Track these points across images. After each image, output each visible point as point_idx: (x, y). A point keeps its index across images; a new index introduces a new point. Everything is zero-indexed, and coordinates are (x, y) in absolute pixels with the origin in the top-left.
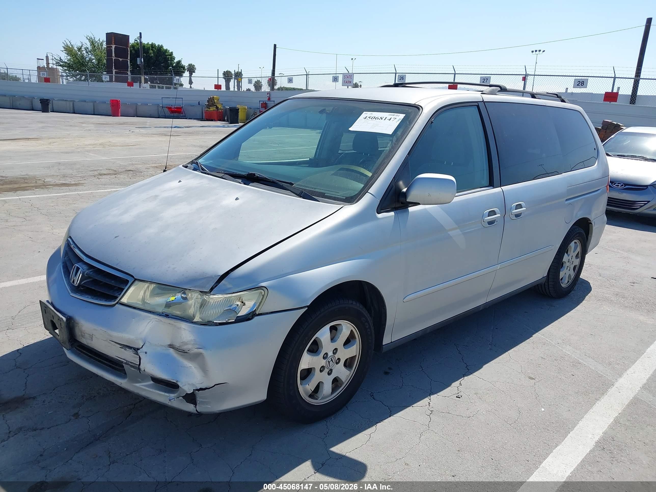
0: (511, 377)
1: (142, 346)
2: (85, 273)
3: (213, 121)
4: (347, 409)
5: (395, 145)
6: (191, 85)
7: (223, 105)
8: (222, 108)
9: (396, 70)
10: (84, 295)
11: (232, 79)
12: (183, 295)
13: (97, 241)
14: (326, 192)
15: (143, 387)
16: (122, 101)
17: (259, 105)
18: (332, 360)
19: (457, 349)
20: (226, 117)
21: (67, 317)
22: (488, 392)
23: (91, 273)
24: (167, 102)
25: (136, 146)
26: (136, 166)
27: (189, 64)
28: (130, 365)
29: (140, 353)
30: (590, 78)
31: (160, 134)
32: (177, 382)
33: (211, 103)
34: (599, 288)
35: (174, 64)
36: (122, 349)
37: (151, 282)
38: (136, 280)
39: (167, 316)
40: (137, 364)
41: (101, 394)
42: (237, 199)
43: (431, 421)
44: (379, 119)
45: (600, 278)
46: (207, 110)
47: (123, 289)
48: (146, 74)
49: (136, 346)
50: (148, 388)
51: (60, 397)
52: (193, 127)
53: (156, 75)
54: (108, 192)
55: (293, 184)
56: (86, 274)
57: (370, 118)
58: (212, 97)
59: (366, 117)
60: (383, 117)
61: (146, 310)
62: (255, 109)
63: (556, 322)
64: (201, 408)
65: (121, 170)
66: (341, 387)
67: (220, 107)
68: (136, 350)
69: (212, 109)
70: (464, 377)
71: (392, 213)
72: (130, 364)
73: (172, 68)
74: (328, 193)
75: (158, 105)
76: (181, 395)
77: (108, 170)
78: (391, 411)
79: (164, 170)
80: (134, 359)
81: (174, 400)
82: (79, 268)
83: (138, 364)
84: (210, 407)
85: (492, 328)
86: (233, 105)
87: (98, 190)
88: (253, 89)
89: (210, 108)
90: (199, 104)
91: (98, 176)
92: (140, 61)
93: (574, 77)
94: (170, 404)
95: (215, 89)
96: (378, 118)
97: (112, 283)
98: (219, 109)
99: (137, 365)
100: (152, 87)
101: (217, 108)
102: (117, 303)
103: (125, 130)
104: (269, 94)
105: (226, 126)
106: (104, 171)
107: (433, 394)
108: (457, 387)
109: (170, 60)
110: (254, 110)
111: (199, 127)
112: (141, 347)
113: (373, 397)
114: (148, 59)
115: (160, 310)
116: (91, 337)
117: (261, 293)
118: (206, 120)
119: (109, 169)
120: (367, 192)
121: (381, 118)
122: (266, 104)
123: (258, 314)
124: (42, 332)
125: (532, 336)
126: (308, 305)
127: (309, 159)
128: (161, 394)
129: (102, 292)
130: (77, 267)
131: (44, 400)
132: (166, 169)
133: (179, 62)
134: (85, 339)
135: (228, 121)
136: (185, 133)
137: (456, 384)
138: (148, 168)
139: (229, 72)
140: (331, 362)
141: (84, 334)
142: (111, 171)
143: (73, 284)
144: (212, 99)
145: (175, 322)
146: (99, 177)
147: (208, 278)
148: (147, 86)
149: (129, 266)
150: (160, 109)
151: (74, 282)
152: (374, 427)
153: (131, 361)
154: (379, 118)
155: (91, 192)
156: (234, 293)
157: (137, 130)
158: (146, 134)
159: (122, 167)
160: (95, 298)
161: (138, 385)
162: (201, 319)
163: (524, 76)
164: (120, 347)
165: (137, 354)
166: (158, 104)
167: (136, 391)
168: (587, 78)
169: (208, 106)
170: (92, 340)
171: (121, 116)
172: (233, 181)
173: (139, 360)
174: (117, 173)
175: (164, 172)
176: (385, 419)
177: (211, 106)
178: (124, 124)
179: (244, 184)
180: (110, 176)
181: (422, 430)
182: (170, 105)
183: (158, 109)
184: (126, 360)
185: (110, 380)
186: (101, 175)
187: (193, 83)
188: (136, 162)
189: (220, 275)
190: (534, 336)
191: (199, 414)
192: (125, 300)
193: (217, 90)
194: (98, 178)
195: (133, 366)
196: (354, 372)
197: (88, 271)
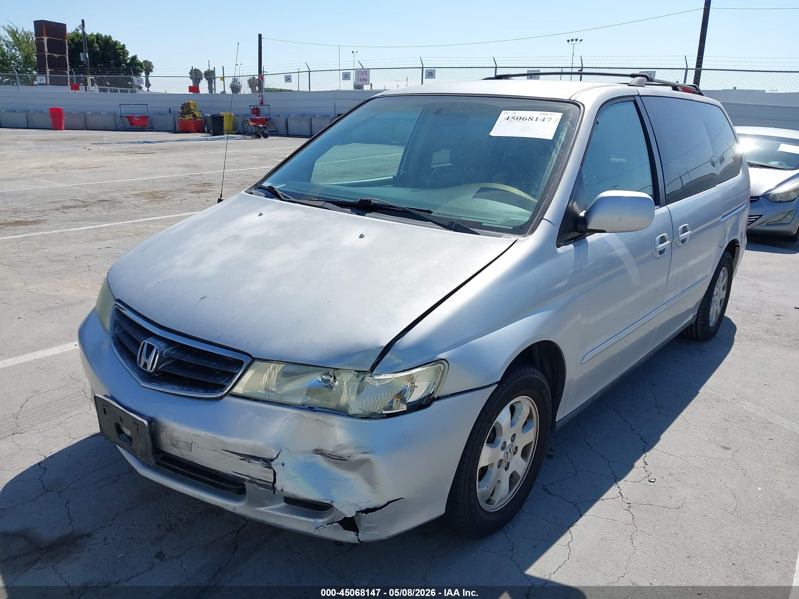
0: (701, 448)
1: (278, 455)
2: (164, 353)
3: (190, 133)
4: (523, 512)
5: (562, 154)
6: (148, 88)
7: (201, 112)
8: (200, 116)
9: (422, 64)
10: (164, 385)
11: (202, 79)
12: (324, 377)
13: (172, 305)
14: (483, 222)
15: (271, 512)
16: (65, 109)
17: (249, 112)
18: (510, 451)
19: (620, 416)
20: (206, 128)
21: (148, 419)
22: (683, 471)
23: (174, 352)
24: (126, 110)
25: (101, 168)
26: (111, 194)
27: (144, 60)
28: (257, 483)
29: (275, 466)
30: (657, 70)
31: (127, 152)
32: (332, 502)
33: (185, 110)
34: (743, 325)
35: (128, 61)
36: (244, 461)
37: (279, 362)
38: (254, 359)
39: (311, 409)
40: (269, 481)
41: (184, 520)
42: (361, 236)
43: (634, 518)
44: (528, 120)
45: (738, 311)
46: (181, 120)
47: (234, 375)
48: (92, 73)
49: (267, 456)
50: (280, 512)
51: (127, 530)
52: (167, 141)
53: (106, 75)
54: (84, 230)
55: (431, 212)
56: (165, 355)
57: (514, 119)
58: (187, 102)
59: (509, 117)
60: (533, 118)
61: (277, 403)
62: (243, 116)
63: (717, 371)
64: (365, 536)
65: (92, 200)
66: (516, 483)
67: (197, 115)
68: (268, 462)
69: (188, 117)
70: (645, 453)
71: (571, 246)
72: (258, 481)
73: (126, 66)
74: (486, 222)
75: (115, 115)
76: (335, 519)
77: (72, 201)
78: (579, 509)
79: (219, 199)
80: (265, 474)
81: (322, 527)
82: (153, 347)
83: (272, 481)
84: (377, 533)
85: (648, 385)
86: (215, 112)
87: (69, 228)
88: (229, 91)
89: (185, 116)
90: (170, 112)
91: (63, 209)
92: (84, 56)
93: (639, 70)
94: (316, 533)
95: (190, 92)
96: (526, 119)
97: (213, 365)
98: (197, 117)
99: (271, 483)
100: (101, 90)
101: (194, 116)
102: (226, 395)
103: (77, 147)
104: (261, 97)
105: (209, 139)
106: (69, 203)
107: (620, 480)
108: (644, 467)
109: (122, 56)
110: (242, 118)
111: (175, 141)
112: (275, 456)
113: (547, 491)
114: (93, 54)
115: (299, 401)
116: (190, 446)
117: (440, 368)
118: (180, 132)
119: (76, 200)
120: (543, 219)
121: (530, 118)
122: (257, 109)
123: (437, 397)
124: (64, 434)
125: (699, 392)
126: (499, 380)
127: (392, 177)
128: (301, 520)
129: (192, 378)
130: (148, 344)
131: (104, 537)
132: (221, 197)
133: (134, 58)
134: (177, 449)
135: (209, 132)
136: (160, 149)
137: (639, 463)
138: (127, 197)
139: (198, 70)
140: (509, 453)
141: (177, 441)
142: (78, 202)
143: (146, 370)
144: (187, 104)
145: (325, 417)
146: (65, 210)
147: (364, 352)
148: (96, 88)
149: (239, 340)
150: (118, 119)
151: (145, 365)
152: (568, 533)
153: (259, 478)
154: (528, 118)
155: (60, 231)
156: (404, 371)
157: (95, 148)
158: (109, 152)
159: (91, 197)
160: (185, 389)
161: (262, 509)
162: (362, 411)
163: (580, 69)
164: (240, 459)
165: (270, 467)
166: (115, 113)
167: (260, 517)
168: (654, 70)
169: (183, 114)
170: (191, 451)
171: (65, 129)
172: (340, 211)
173: (273, 476)
174: (87, 205)
175: (219, 202)
176: (577, 521)
177: (186, 114)
178: (72, 139)
179: (358, 214)
180: (80, 209)
181: (630, 531)
182: (131, 114)
183: (115, 118)
184: (251, 477)
185: (218, 505)
186: (66, 207)
187: (150, 85)
188: (108, 189)
189: (383, 347)
190: (700, 391)
191: (362, 543)
192: (238, 389)
193: (192, 93)
194: (63, 212)
195: (264, 485)
196: (530, 462)
197: (167, 350)
